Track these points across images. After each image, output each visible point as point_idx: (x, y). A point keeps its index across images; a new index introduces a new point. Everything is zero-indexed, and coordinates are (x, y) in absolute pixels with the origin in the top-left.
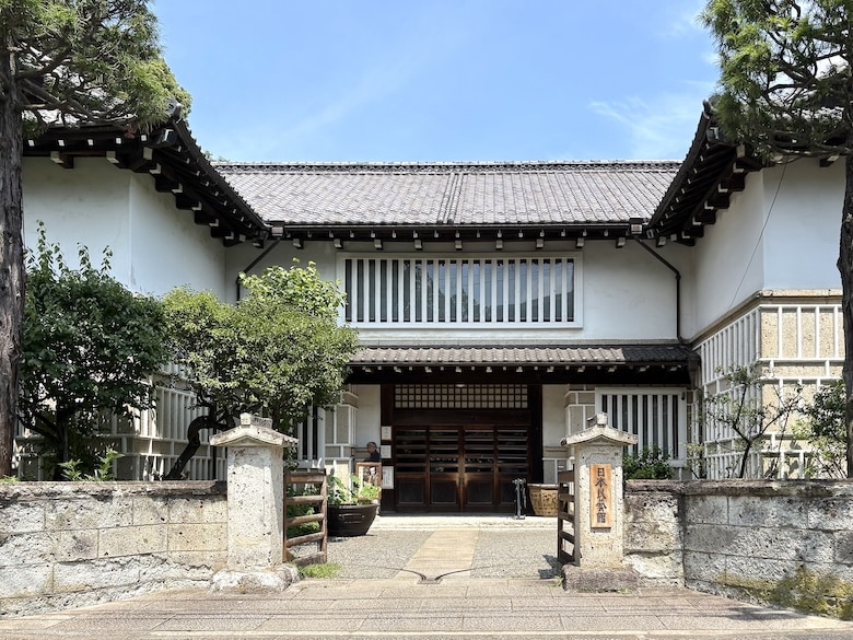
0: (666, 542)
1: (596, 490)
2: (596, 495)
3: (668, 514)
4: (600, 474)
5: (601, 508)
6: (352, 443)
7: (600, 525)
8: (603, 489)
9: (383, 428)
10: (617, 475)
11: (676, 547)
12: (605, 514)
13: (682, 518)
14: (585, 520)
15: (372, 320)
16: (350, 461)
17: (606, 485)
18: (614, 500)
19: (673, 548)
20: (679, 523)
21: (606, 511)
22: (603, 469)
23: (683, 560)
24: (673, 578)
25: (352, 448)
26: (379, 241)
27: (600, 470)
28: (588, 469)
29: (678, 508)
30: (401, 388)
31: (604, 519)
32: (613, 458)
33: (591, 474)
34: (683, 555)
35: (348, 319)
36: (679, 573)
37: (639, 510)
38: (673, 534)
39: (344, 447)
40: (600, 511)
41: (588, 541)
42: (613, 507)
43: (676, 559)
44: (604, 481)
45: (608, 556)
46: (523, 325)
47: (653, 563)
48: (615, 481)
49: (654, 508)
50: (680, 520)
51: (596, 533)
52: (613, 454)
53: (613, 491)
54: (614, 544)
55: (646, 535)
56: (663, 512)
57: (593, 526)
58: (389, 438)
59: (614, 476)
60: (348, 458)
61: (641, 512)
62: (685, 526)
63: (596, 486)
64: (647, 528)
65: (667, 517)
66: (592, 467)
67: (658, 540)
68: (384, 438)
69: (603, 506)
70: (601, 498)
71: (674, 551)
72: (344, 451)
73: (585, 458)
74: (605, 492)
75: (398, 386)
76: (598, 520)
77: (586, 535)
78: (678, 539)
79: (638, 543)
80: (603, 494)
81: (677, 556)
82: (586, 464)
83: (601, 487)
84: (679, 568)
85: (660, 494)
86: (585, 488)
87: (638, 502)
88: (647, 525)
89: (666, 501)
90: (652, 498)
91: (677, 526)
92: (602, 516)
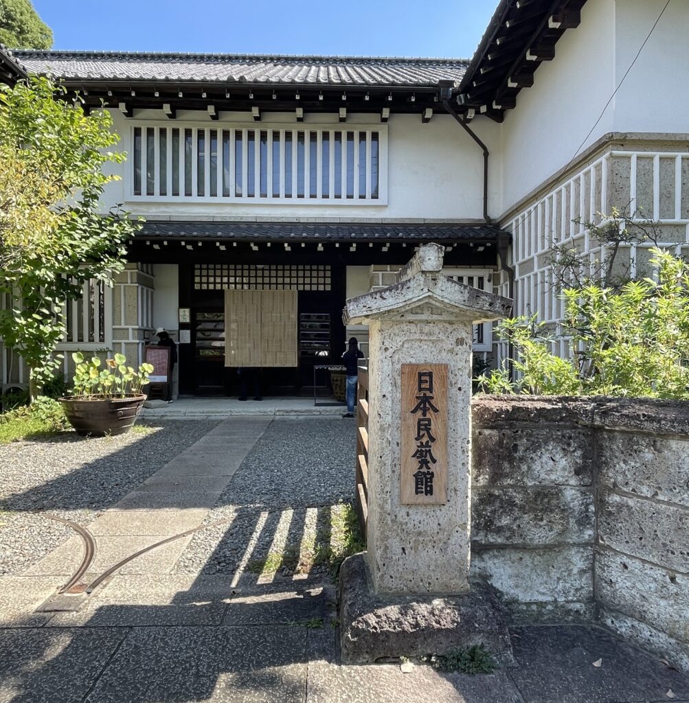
0: (558, 528)
1: (413, 420)
2: (414, 434)
3: (564, 469)
4: (423, 386)
5: (424, 463)
6: (145, 325)
7: (422, 498)
8: (429, 420)
9: (182, 310)
10: (460, 389)
11: (578, 537)
12: (432, 474)
13: (592, 476)
14: (388, 489)
15: (163, 193)
16: (141, 344)
17: (436, 411)
18: (452, 442)
19: (571, 540)
20: (585, 489)
21: (434, 468)
22: (430, 375)
23: (593, 564)
24: (572, 601)
25: (145, 330)
26: (168, 105)
27: (423, 378)
28: (396, 375)
29: (584, 457)
30: (201, 269)
31: (431, 486)
32: (451, 351)
33: (402, 384)
34: (594, 555)
35: (137, 191)
36: (584, 592)
37: (504, 459)
38: (574, 511)
39: (133, 329)
40: (421, 467)
41: (394, 534)
42: (451, 459)
43: (578, 561)
44: (433, 402)
45: (437, 566)
46: (326, 201)
47: (529, 569)
48: (456, 402)
49: (533, 455)
50: (587, 480)
51: (412, 517)
52: (453, 340)
53: (452, 424)
54: (453, 541)
55: (517, 513)
56: (551, 463)
57: (405, 501)
58: (188, 320)
59: (454, 390)
60: (137, 341)
61: (506, 465)
62: (602, 495)
63: (414, 412)
64: (518, 498)
65: (562, 474)
66: (407, 370)
67: (542, 524)
68: (182, 320)
69: (428, 458)
70: (425, 440)
71: (574, 544)
72: (133, 334)
73: (391, 351)
74: (432, 427)
75: (197, 266)
76: (417, 488)
77: (389, 522)
78: (583, 521)
79: (499, 530)
80: (428, 430)
81: (580, 555)
82: (393, 363)
83: (424, 414)
84: (585, 581)
85: (547, 427)
86: (390, 417)
87: (500, 443)
88: (519, 493)
89: (559, 440)
90: (531, 435)
91: (583, 493)
92: (426, 479)
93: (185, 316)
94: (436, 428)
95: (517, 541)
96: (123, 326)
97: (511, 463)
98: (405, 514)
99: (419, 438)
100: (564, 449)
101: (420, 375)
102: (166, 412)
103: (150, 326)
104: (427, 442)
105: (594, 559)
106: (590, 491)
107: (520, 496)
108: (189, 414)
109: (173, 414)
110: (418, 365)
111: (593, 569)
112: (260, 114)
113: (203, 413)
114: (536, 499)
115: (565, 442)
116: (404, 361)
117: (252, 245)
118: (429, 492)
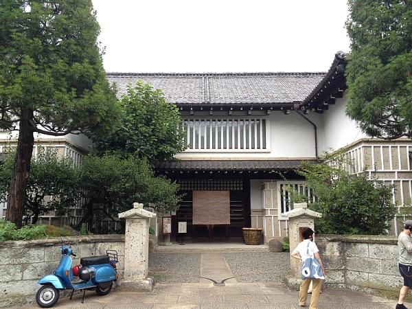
13: (343, 253)
29: (341, 249)
32: (310, 224)
46: (242, 150)
55: (326, 262)
61: (323, 250)
62: (346, 258)
64: (326, 258)
71: (340, 270)
73: (296, 224)
82: (297, 227)
84: (343, 278)
86: (297, 239)
114: (330, 259)
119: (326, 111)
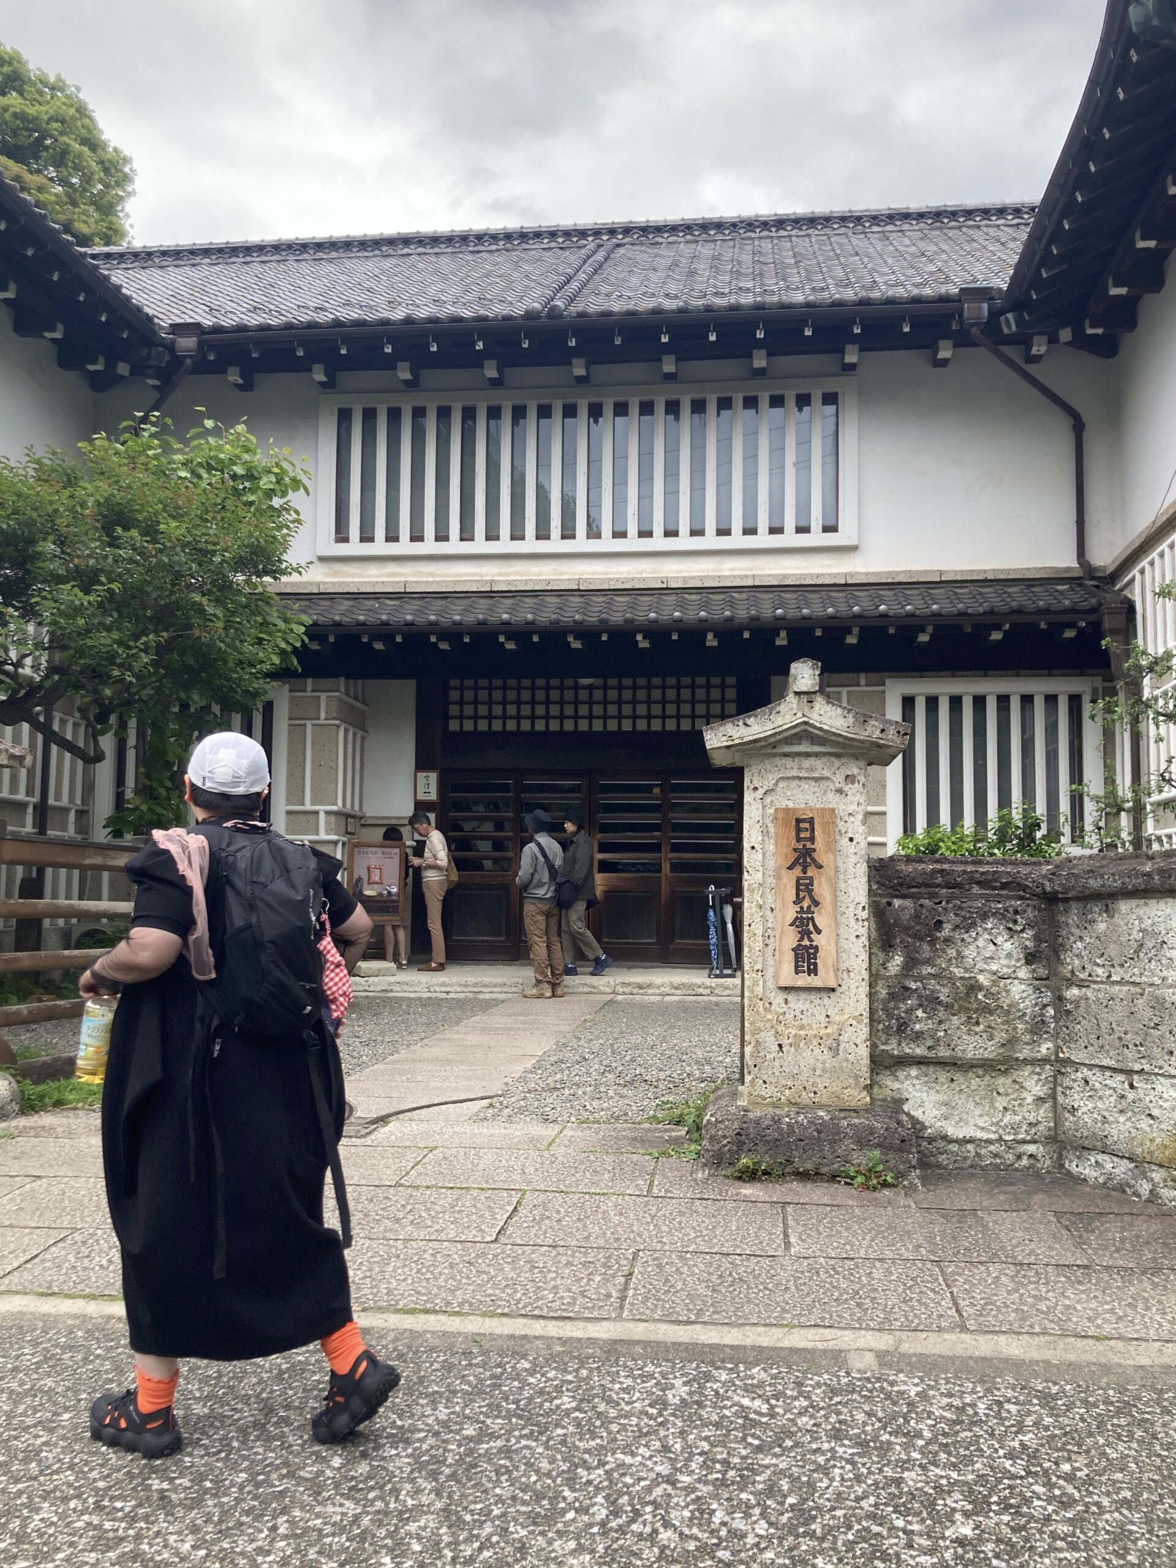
0: (1000, 1036)
1: (789, 880)
2: (791, 894)
3: (1009, 956)
4: (802, 835)
5: (805, 933)
6: (349, 805)
7: (803, 980)
8: (811, 879)
9: (421, 775)
10: (851, 840)
11: (1032, 1050)
12: (816, 948)
13: (1048, 966)
14: (759, 966)
15: (392, 537)
16: (340, 844)
17: (820, 867)
18: (843, 909)
19: (1024, 1053)
20: (1040, 982)
21: (818, 940)
22: (811, 821)
23: (1054, 1089)
24: (1024, 1142)
25: (348, 816)
26: (407, 365)
27: (802, 825)
28: (768, 821)
29: (1037, 939)
30: (462, 688)
31: (815, 965)
32: (840, 791)
33: (776, 834)
34: (1055, 1077)
35: (342, 536)
36: (1041, 1128)
37: (921, 939)
38: (1024, 1015)
39: (327, 813)
40: (801, 939)
41: (768, 1025)
42: (842, 931)
43: (1034, 1086)
44: (815, 855)
45: (824, 1070)
46: (724, 543)
47: (964, 1096)
48: (847, 856)
49: (965, 936)
50: (1042, 972)
51: (792, 1005)
52: (842, 778)
53: (842, 885)
54: (844, 1038)
55: (942, 1014)
56: (992, 947)
57: (783, 984)
58: (433, 796)
59: (844, 841)
60: (334, 837)
61: (926, 947)
62: (1059, 990)
63: (790, 868)
64: (944, 993)
65: (1006, 962)
66: (780, 816)
67: (977, 1029)
68: (421, 797)
69: (811, 927)
70: (805, 904)
71: (1026, 1062)
72: (327, 823)
73: (761, 791)
74: (816, 887)
75: (454, 682)
76: (797, 966)
77: (761, 1010)
78: (1038, 1027)
79: (918, 1036)
80: (810, 892)
81: (1036, 1077)
82: (764, 807)
83: (804, 871)
84: (1043, 1113)
85: (981, 896)
86: (760, 875)
87: (917, 916)
88: (944, 986)
89: (1001, 916)
90: (961, 908)
91: (1037, 989)
92: (809, 954)
93: (429, 786)
94: (821, 889)
95: (943, 1053)
96: (308, 807)
97: (932, 943)
98: (782, 1002)
99: (798, 901)
100: (1010, 929)
101: (798, 821)
102: (390, 984)
103: (357, 808)
104: (809, 907)
105: (1055, 1082)
106: (1045, 986)
107: (945, 991)
108: (438, 989)
109: (405, 988)
110: (795, 810)
111: (1054, 1097)
112: (588, 370)
113: (466, 986)
114: (968, 995)
115: (1008, 918)
116: (778, 805)
117: (570, 639)
118: (813, 970)
119: (1128, 339)
